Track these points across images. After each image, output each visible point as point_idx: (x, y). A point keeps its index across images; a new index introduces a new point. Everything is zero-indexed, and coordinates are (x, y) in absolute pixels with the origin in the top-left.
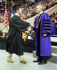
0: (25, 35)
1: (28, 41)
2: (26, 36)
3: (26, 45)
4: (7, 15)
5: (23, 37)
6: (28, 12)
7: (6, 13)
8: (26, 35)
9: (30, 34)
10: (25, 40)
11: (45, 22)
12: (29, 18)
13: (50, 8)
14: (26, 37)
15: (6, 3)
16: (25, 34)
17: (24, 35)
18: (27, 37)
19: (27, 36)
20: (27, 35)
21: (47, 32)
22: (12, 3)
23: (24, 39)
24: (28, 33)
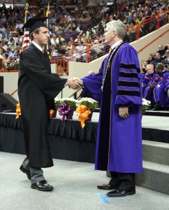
0: (85, 110)
2: (87, 112)
3: (85, 140)
5: (79, 114)
8: (87, 109)
10: (83, 125)
11: (123, 70)
13: (161, 26)
14: (85, 115)
15: (26, 12)
16: (84, 107)
17: (81, 109)
18: (90, 116)
19: (90, 112)
20: (91, 110)
23: (80, 123)
24: (92, 104)
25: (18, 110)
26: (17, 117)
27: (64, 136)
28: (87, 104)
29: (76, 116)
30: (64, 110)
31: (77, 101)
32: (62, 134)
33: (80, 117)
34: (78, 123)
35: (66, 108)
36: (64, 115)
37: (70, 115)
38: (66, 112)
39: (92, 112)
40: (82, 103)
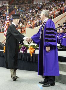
0: (32, 49)
1: (35, 56)
3: (32, 62)
4: (9, 23)
5: (30, 50)
6: (36, 18)
7: (8, 20)
8: (33, 48)
9: (38, 48)
10: (32, 55)
12: (37, 26)
14: (32, 51)
15: (8, 7)
16: (32, 47)
17: (30, 49)
18: (34, 51)
21: (48, 44)
22: (15, 7)
23: (30, 54)
24: (35, 46)
25: (4, 49)
26: (4, 52)
27: (24, 60)
28: (33, 46)
29: (28, 51)
30: (23, 49)
31: (29, 45)
32: (23, 59)
33: (30, 52)
34: (29, 54)
35: (24, 48)
36: (24, 51)
37: (26, 51)
38: (24, 49)
39: (35, 49)
40: (31, 46)
